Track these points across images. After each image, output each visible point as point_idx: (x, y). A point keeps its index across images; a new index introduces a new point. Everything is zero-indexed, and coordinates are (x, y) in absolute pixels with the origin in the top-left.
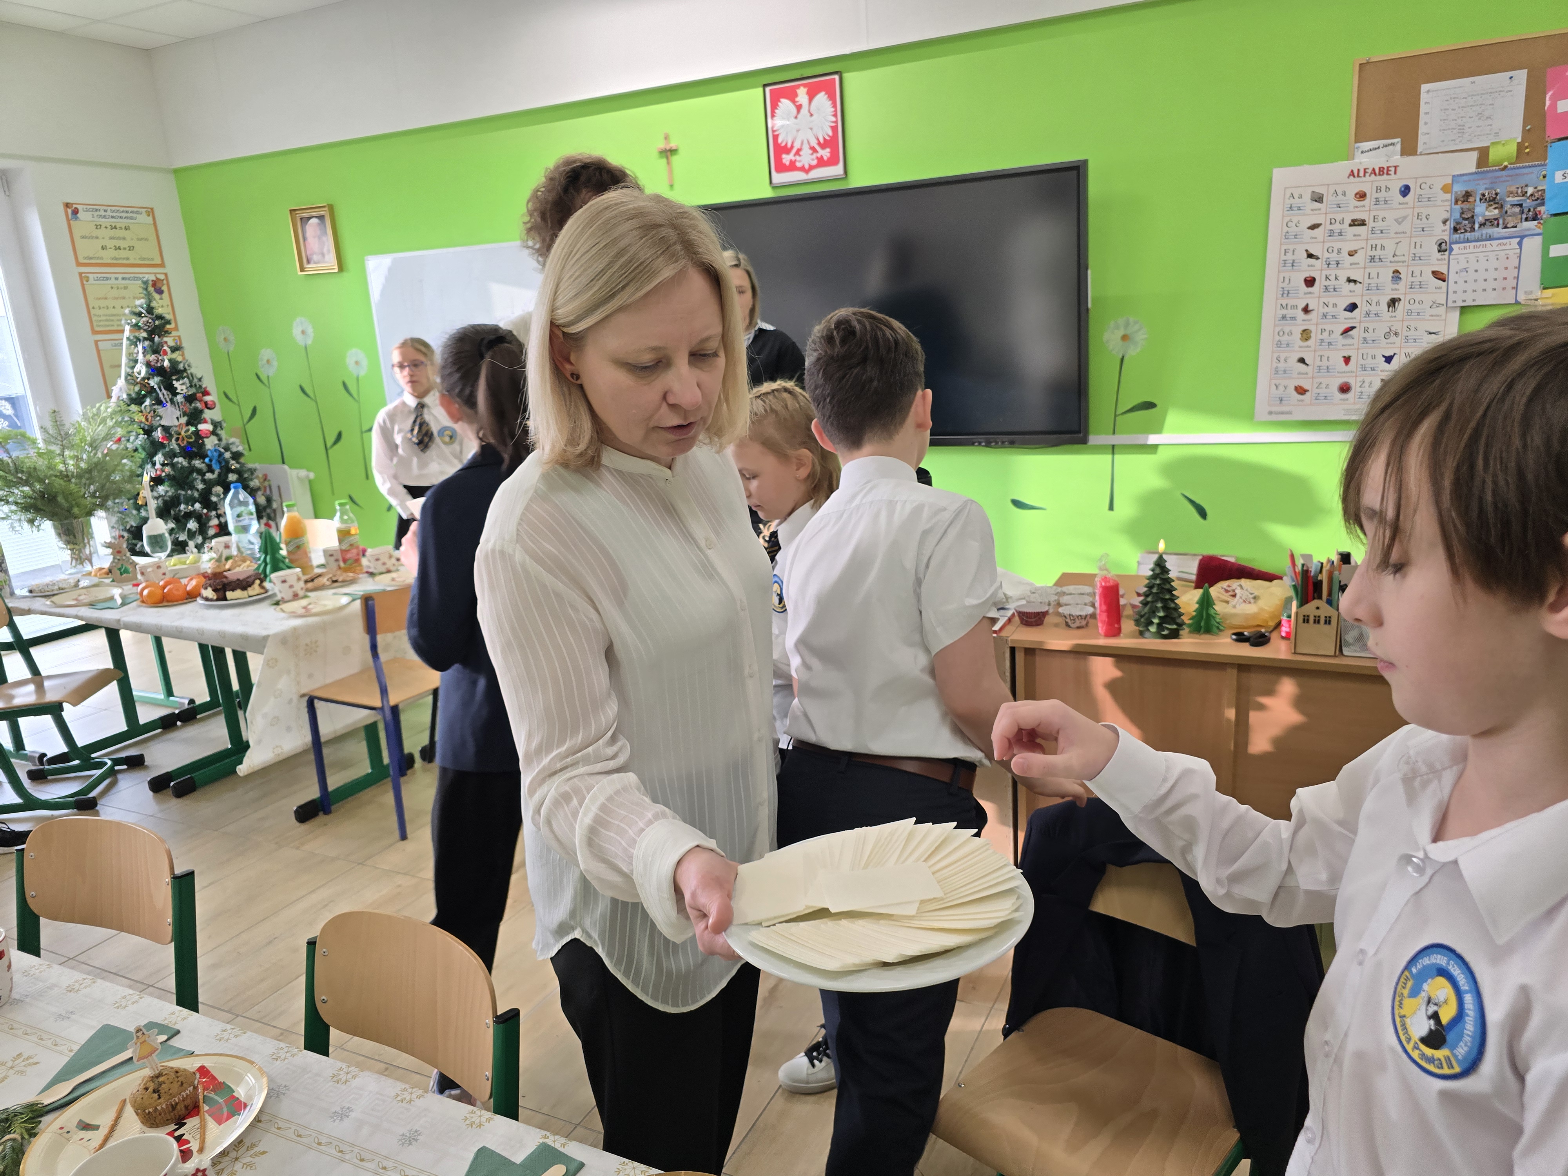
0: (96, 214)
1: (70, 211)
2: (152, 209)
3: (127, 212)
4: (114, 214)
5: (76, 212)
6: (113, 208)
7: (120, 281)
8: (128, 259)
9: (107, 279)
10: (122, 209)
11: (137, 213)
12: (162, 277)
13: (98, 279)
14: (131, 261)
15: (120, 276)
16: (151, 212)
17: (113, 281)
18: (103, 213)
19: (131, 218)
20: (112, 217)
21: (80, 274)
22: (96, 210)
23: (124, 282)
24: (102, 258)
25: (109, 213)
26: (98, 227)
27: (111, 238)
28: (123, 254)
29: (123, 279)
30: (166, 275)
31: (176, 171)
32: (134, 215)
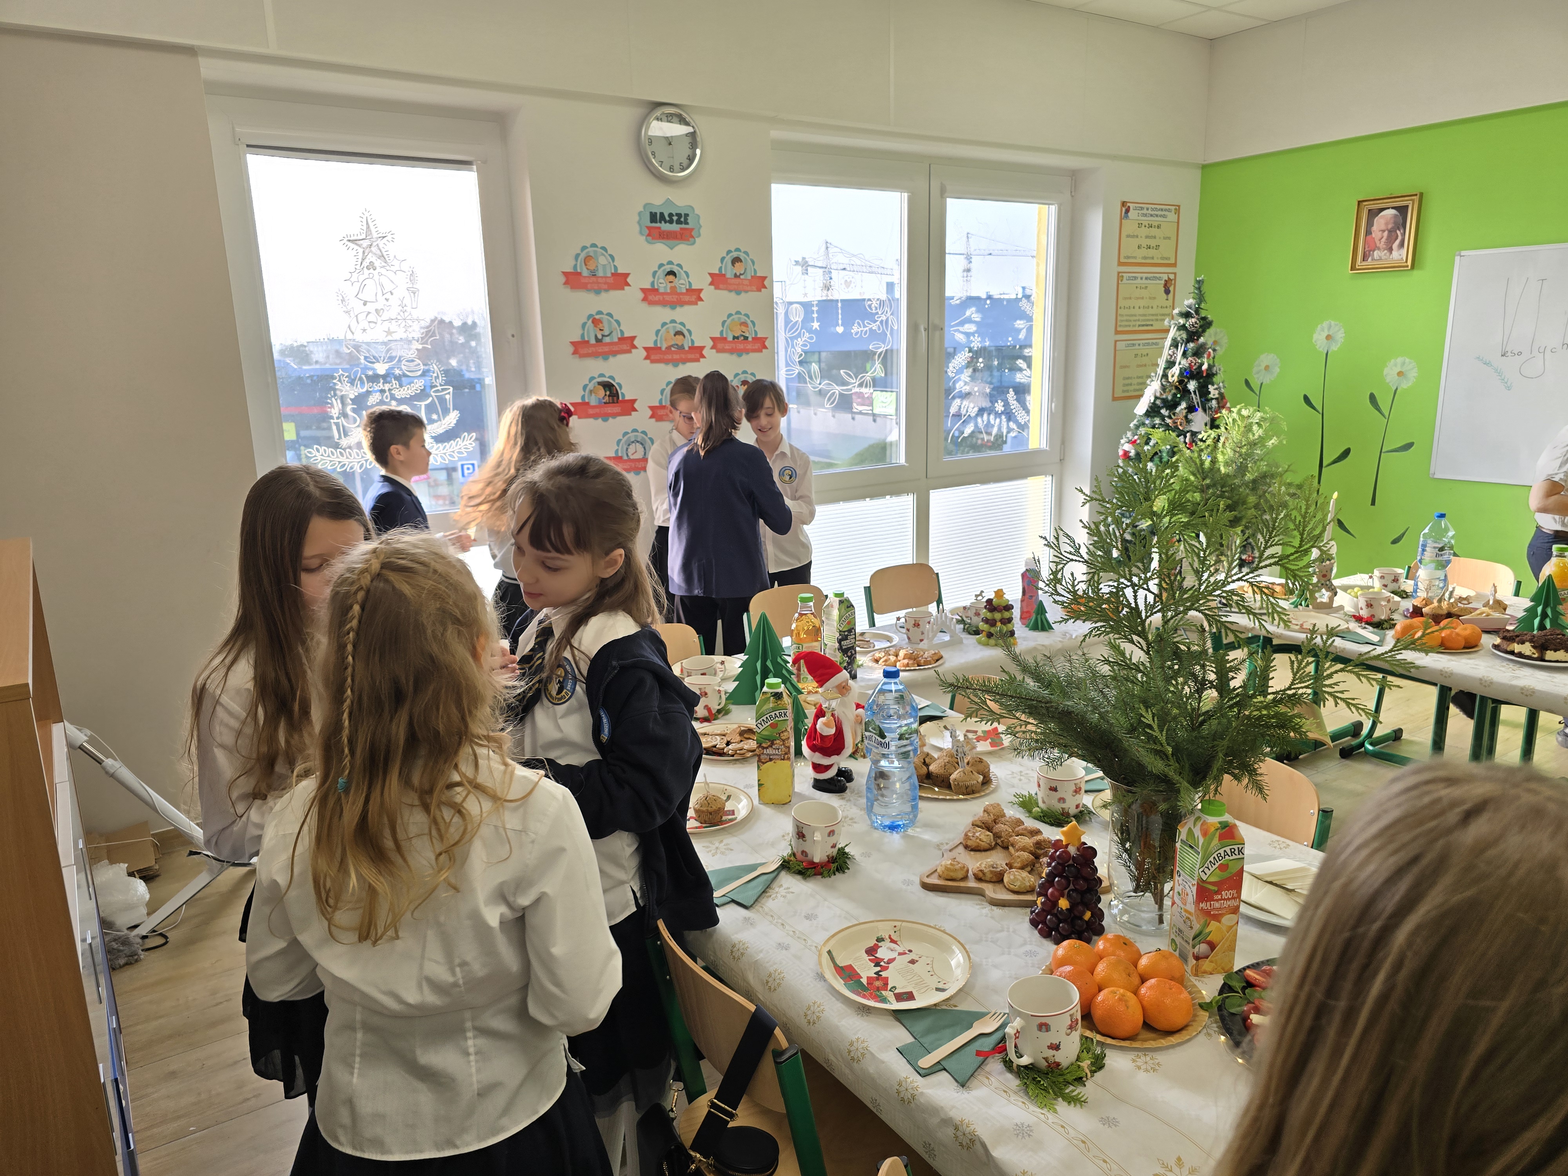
0: (1140, 212)
1: (1124, 209)
2: (1179, 206)
3: (1162, 210)
4: (1153, 213)
5: (1127, 211)
6: (1153, 206)
7: (1144, 281)
8: (1153, 258)
9: (1136, 278)
10: (1159, 207)
11: (1169, 211)
12: (1172, 277)
13: (1129, 279)
14: (1155, 261)
15: (1145, 275)
16: (1178, 210)
17: (1139, 281)
18: (1145, 211)
19: (1164, 216)
20: (1151, 215)
21: (1119, 273)
22: (1142, 208)
23: (1147, 282)
24: (1135, 258)
25: (1150, 212)
26: (1140, 225)
27: (1147, 237)
28: (1151, 252)
29: (1146, 278)
30: (1175, 274)
31: (1204, 167)
32: (1166, 213)
